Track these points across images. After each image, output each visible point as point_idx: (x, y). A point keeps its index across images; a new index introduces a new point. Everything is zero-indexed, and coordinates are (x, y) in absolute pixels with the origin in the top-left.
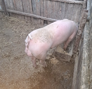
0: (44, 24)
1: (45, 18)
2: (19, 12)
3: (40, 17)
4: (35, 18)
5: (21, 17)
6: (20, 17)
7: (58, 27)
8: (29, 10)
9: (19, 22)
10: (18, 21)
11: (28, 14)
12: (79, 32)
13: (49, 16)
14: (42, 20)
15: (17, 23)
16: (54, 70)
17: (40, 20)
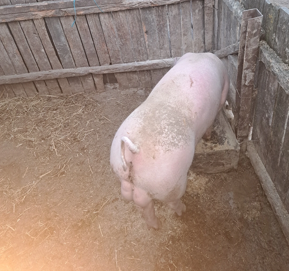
0: (105, 88)
1: (105, 68)
2: (12, 77)
3: (90, 70)
4: (72, 79)
5: (22, 91)
6: (20, 92)
7: (192, 83)
8: (46, 60)
9: (22, 108)
10: (20, 106)
11: (47, 72)
12: (245, 77)
13: (117, 59)
14: (97, 75)
15: (18, 112)
16: (209, 210)
17: (90, 81)
